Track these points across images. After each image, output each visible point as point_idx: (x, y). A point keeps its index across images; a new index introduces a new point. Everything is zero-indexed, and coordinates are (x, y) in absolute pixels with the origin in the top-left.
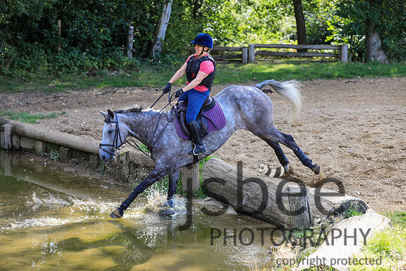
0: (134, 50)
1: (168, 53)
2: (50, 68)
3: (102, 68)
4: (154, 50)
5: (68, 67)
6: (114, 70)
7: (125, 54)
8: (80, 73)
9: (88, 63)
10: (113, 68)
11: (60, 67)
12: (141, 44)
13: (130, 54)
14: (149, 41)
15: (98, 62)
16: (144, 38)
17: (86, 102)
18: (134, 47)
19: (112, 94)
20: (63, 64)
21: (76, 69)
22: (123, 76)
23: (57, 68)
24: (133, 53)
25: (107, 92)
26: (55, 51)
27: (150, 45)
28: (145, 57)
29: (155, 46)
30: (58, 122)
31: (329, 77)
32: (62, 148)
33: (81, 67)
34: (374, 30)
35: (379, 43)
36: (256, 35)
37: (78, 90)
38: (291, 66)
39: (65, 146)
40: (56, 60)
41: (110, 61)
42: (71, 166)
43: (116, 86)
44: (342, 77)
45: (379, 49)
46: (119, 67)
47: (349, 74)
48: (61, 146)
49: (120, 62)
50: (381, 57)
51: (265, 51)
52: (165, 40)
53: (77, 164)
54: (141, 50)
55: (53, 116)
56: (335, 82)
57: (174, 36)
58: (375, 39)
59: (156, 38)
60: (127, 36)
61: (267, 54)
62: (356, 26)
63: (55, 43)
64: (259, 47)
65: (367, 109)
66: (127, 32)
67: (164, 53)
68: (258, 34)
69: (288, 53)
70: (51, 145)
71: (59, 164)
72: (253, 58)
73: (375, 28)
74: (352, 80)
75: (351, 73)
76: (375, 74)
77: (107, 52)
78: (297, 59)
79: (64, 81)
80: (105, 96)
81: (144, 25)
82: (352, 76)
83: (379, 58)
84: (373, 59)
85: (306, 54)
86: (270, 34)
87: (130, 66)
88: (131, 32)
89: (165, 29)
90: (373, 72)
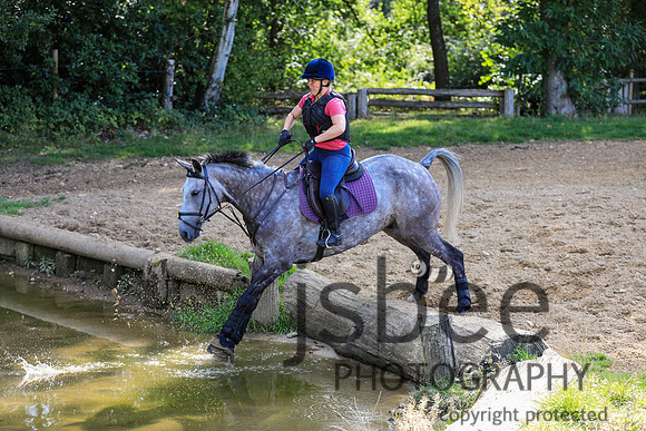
0: (175, 98)
1: (229, 102)
2: (41, 127)
3: (125, 127)
4: (207, 97)
5: (69, 125)
6: (143, 129)
7: (161, 103)
8: (88, 134)
9: (102, 118)
10: (141, 126)
11: (57, 125)
12: (186, 89)
13: (169, 105)
14: (199, 83)
15: (118, 117)
16: (190, 79)
17: (98, 180)
18: (174, 93)
19: (139, 168)
20: (62, 120)
21: (83, 128)
22: (157, 139)
23: (52, 126)
24: (174, 103)
25: (132, 164)
26: (48, 99)
27: (201, 90)
28: (192, 108)
29: (209, 92)
30: (54, 213)
31: (485, 140)
32: (59, 253)
33: (90, 125)
34: (556, 65)
35: (564, 86)
36: (369, 74)
37: (85, 161)
38: (425, 123)
39: (65, 251)
40: (50, 114)
41: (137, 114)
42: (75, 283)
43: (146, 155)
44: (505, 140)
45: (563, 97)
46: (150, 124)
47: (516, 136)
48: (57, 250)
49: (153, 117)
50: (567, 109)
51: (384, 100)
52: (224, 82)
53: (84, 279)
54: (186, 98)
55: (45, 203)
56: (494, 147)
57: (238, 76)
58: (557, 79)
59: (211, 78)
60: (164, 75)
61: (386, 104)
62: (528, 60)
63: (49, 87)
64: (374, 94)
65: (545, 191)
66: (164, 69)
67: (223, 102)
68: (373, 73)
69: (420, 102)
70: (41, 250)
71: (55, 279)
72: (364, 110)
73: (557, 63)
74: (521, 145)
75: (520, 135)
76: (558, 135)
77: (132, 101)
78: (435, 112)
79: (63, 147)
80: (128, 171)
81: (191, 58)
82: (521, 138)
83: (563, 111)
84: (554, 112)
85: (449, 104)
86: (392, 72)
87: (169, 123)
88: (171, 69)
89: (225, 64)
90: (554, 132)
